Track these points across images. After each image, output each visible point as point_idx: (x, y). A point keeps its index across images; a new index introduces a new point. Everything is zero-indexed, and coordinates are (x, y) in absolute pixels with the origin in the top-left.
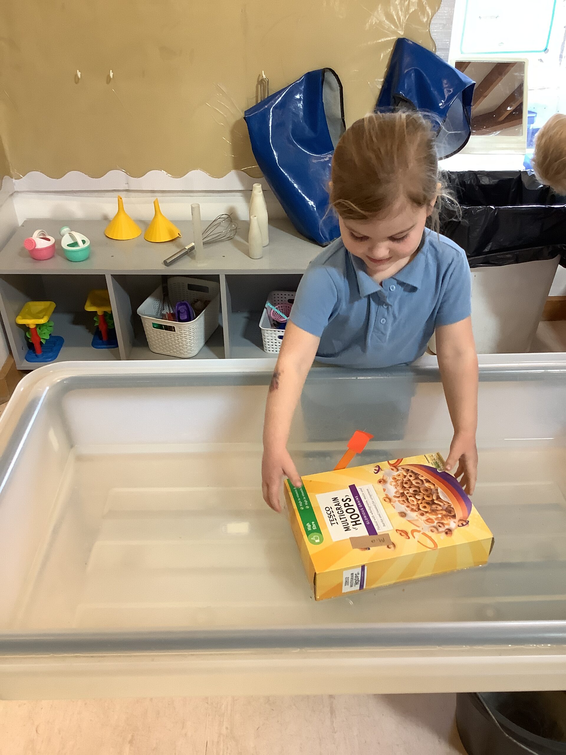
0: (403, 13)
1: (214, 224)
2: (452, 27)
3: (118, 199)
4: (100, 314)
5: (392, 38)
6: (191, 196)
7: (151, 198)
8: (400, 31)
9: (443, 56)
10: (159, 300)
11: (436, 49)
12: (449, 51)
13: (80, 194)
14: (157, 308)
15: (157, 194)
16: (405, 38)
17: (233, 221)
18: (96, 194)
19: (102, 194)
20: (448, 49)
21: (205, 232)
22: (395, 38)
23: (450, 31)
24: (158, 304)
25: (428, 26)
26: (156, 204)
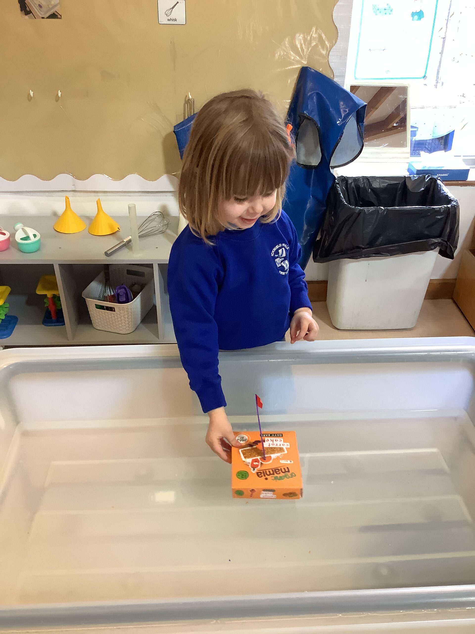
0: (306, 47)
1: (149, 219)
2: (347, 58)
3: (66, 198)
4: (50, 297)
5: (297, 66)
6: (129, 196)
7: (94, 198)
8: (303, 61)
9: (340, 82)
10: (102, 284)
11: (334, 76)
12: (345, 78)
13: (32, 194)
14: (100, 291)
15: (99, 194)
16: (308, 67)
17: (165, 217)
18: (47, 194)
19: (53, 194)
20: (343, 76)
21: (141, 227)
22: (299, 66)
23: (346, 61)
24: (101, 287)
25: (327, 57)
26: (98, 203)
